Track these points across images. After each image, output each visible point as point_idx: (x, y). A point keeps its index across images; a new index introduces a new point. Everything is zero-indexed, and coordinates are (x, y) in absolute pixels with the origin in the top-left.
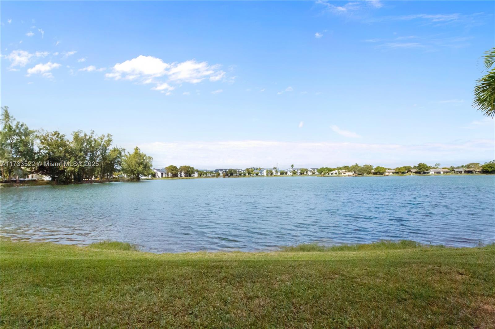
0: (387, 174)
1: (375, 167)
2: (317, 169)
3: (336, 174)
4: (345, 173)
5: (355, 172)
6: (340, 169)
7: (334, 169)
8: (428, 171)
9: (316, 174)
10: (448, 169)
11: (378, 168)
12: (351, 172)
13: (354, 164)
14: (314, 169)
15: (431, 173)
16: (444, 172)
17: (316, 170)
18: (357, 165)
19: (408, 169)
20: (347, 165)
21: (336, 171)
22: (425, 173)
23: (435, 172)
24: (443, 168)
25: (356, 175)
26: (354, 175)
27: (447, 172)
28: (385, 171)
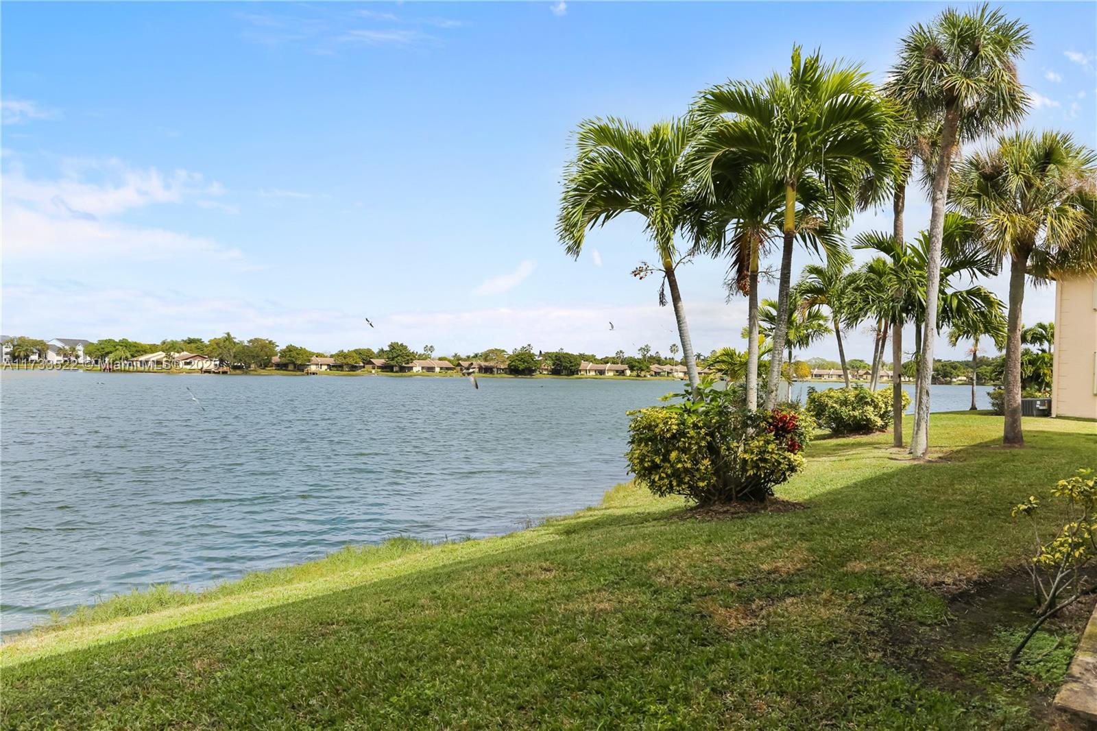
0: (313, 368)
1: (282, 346)
2: (86, 344)
3: (159, 363)
4: (189, 363)
5: (222, 361)
6: (169, 347)
7: (153, 349)
8: (410, 365)
9: (81, 360)
10: (449, 361)
11: (290, 349)
12: (211, 358)
13: (220, 335)
14: (73, 343)
15: (415, 370)
16: (441, 368)
17: (80, 350)
18: (228, 338)
19: (365, 358)
20: (196, 337)
21: (160, 355)
22: (402, 369)
23: (423, 368)
24: (440, 359)
25: (225, 369)
26: (221, 370)
27: (448, 369)
28: (309, 361)
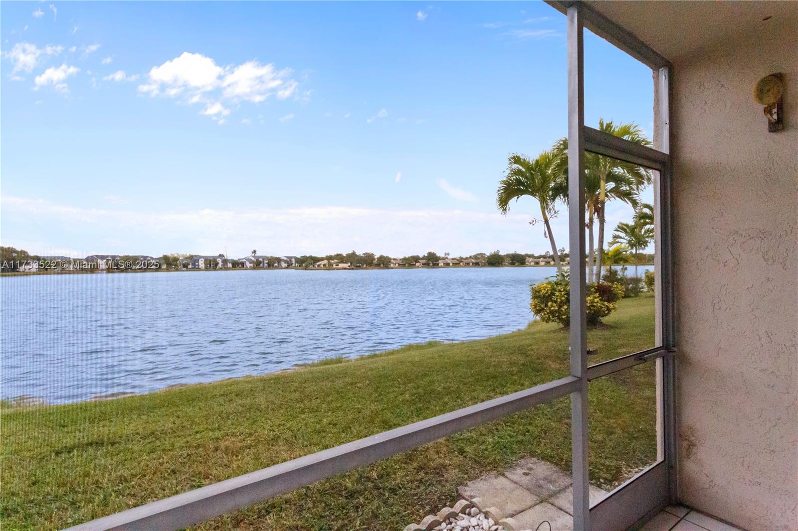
0: (392, 265)
1: (377, 256)
2: (296, 259)
3: (324, 265)
4: (338, 265)
5: (351, 264)
6: (329, 258)
7: (322, 259)
8: (437, 263)
9: (294, 265)
10: (457, 260)
11: (381, 257)
12: (346, 263)
13: (350, 252)
14: (290, 258)
15: (440, 265)
16: (453, 264)
17: (293, 260)
18: (354, 253)
19: (416, 259)
20: (340, 253)
21: (326, 262)
22: (434, 265)
23: (444, 264)
24: (453, 259)
25: (353, 267)
26: (351, 267)
27: (456, 264)
28: (390, 262)
